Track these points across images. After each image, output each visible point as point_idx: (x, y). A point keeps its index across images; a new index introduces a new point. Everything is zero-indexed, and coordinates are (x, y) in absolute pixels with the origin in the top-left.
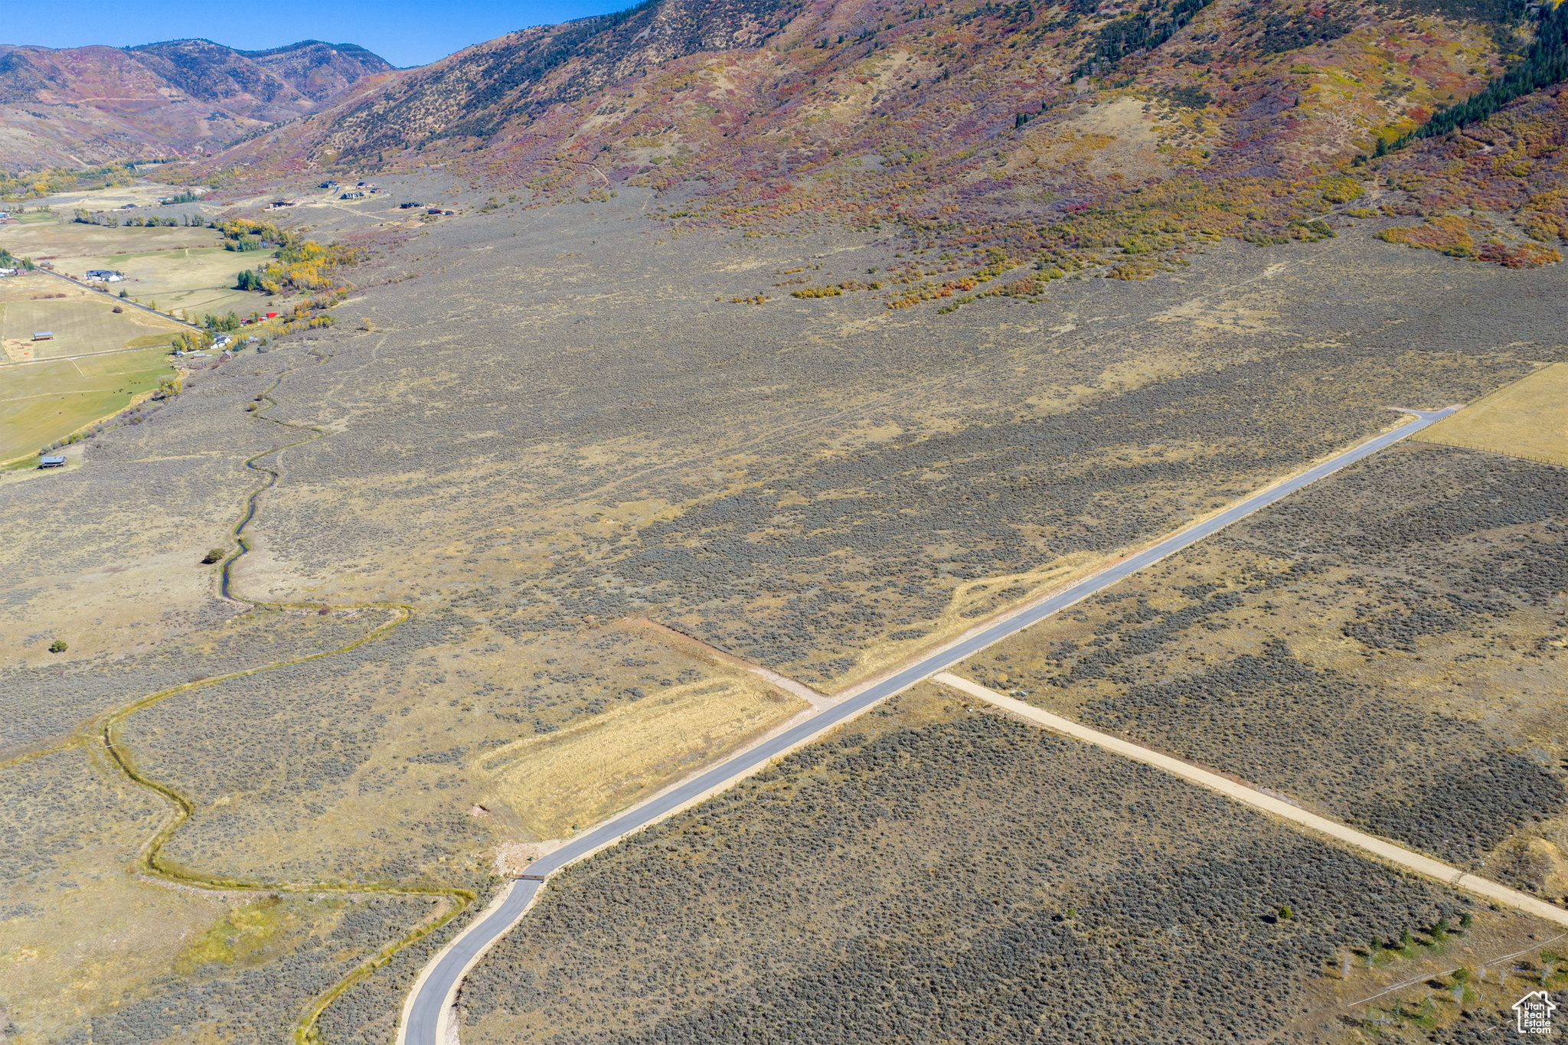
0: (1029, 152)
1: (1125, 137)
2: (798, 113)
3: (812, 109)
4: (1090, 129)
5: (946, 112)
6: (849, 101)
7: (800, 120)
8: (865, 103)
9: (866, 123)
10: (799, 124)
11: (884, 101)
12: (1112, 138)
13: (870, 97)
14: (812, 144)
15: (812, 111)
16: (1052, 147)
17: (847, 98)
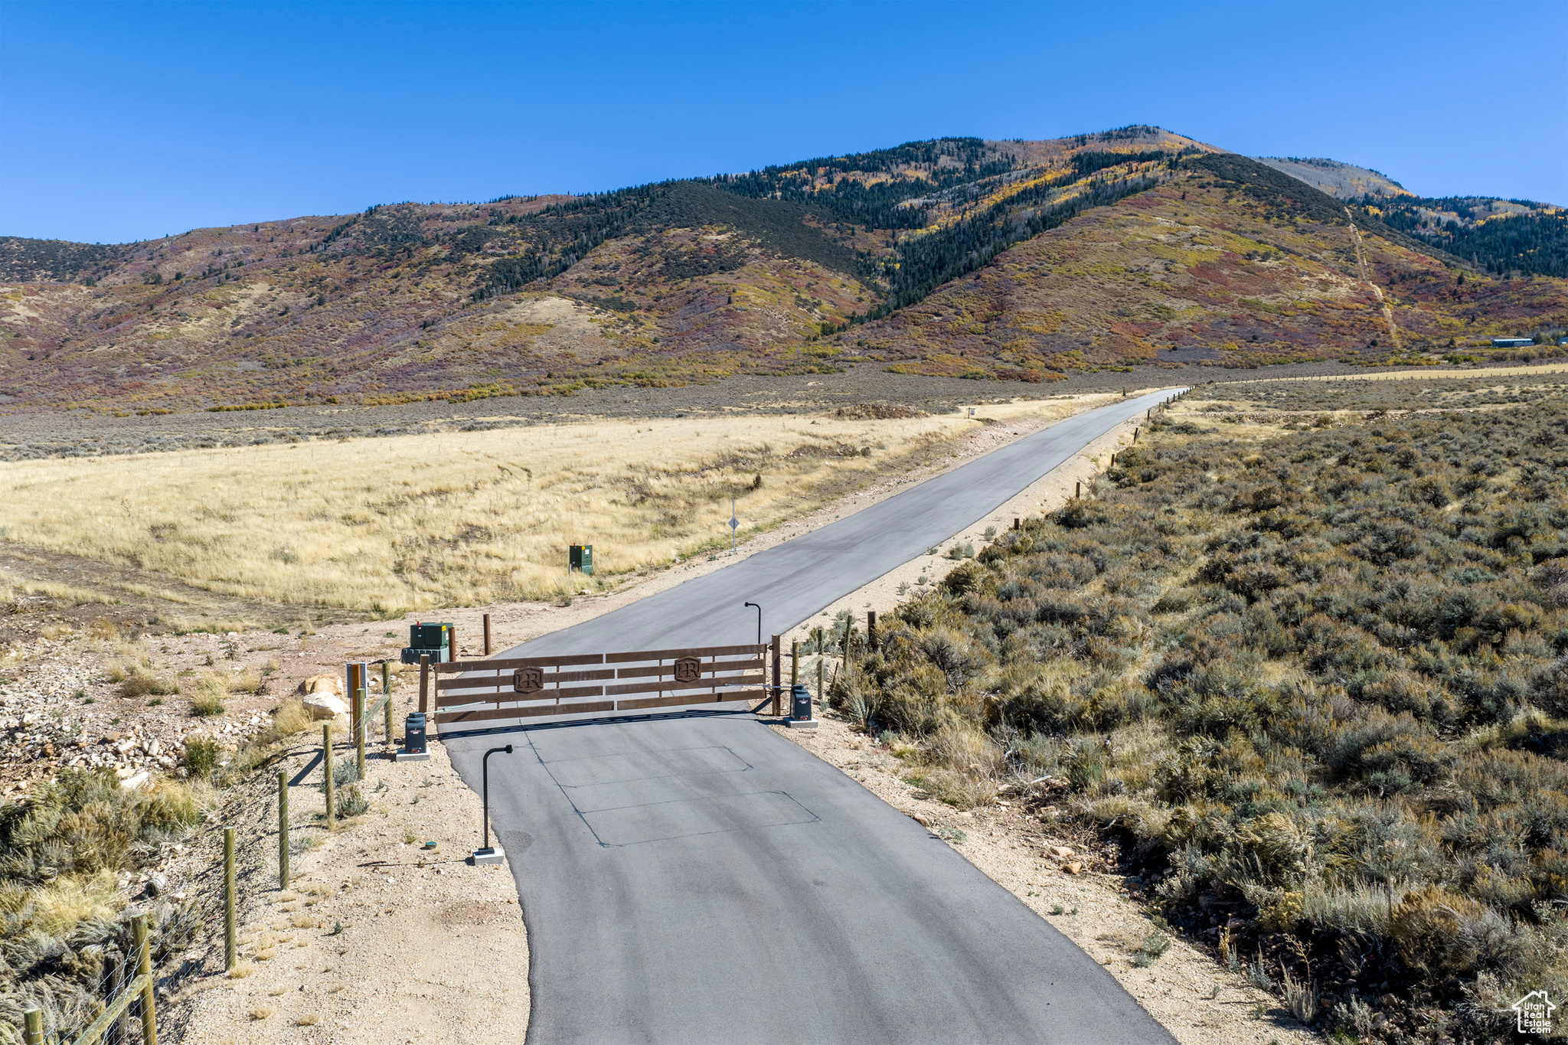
0: (456, 339)
1: (564, 325)
2: (136, 331)
3: (158, 329)
4: (523, 320)
5: (331, 329)
6: (202, 322)
7: (139, 337)
8: (223, 325)
9: (228, 343)
10: (139, 341)
11: (247, 325)
12: (550, 326)
13: (228, 322)
14: (160, 359)
15: (154, 329)
16: (483, 335)
17: (199, 318)
